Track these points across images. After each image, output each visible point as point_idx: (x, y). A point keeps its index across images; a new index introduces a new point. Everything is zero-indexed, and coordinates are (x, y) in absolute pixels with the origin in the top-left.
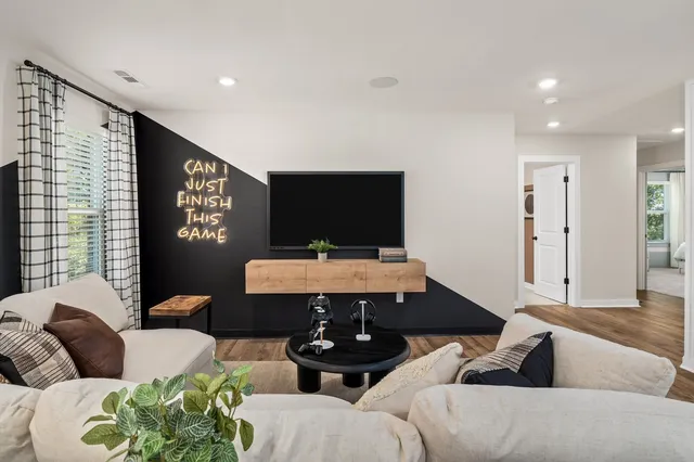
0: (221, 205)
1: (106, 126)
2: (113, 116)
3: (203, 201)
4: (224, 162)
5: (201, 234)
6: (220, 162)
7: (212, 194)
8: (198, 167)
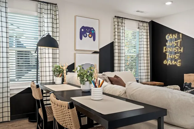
0: (179, 51)
1: (139, 28)
2: (141, 24)
3: (172, 50)
4: (180, 33)
5: (171, 63)
6: (179, 33)
7: (175, 46)
8: (171, 36)
